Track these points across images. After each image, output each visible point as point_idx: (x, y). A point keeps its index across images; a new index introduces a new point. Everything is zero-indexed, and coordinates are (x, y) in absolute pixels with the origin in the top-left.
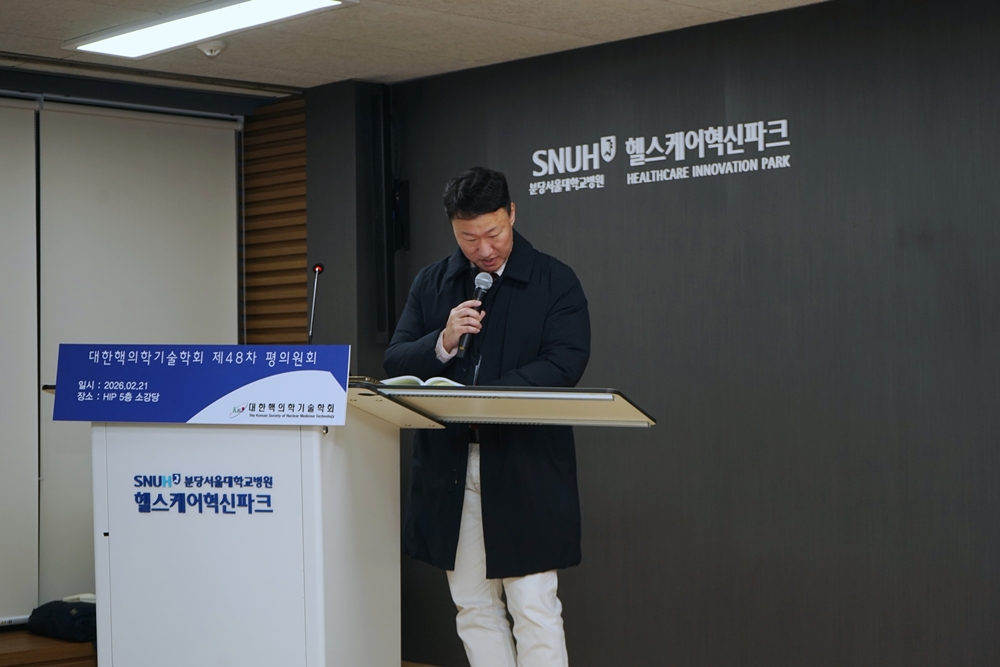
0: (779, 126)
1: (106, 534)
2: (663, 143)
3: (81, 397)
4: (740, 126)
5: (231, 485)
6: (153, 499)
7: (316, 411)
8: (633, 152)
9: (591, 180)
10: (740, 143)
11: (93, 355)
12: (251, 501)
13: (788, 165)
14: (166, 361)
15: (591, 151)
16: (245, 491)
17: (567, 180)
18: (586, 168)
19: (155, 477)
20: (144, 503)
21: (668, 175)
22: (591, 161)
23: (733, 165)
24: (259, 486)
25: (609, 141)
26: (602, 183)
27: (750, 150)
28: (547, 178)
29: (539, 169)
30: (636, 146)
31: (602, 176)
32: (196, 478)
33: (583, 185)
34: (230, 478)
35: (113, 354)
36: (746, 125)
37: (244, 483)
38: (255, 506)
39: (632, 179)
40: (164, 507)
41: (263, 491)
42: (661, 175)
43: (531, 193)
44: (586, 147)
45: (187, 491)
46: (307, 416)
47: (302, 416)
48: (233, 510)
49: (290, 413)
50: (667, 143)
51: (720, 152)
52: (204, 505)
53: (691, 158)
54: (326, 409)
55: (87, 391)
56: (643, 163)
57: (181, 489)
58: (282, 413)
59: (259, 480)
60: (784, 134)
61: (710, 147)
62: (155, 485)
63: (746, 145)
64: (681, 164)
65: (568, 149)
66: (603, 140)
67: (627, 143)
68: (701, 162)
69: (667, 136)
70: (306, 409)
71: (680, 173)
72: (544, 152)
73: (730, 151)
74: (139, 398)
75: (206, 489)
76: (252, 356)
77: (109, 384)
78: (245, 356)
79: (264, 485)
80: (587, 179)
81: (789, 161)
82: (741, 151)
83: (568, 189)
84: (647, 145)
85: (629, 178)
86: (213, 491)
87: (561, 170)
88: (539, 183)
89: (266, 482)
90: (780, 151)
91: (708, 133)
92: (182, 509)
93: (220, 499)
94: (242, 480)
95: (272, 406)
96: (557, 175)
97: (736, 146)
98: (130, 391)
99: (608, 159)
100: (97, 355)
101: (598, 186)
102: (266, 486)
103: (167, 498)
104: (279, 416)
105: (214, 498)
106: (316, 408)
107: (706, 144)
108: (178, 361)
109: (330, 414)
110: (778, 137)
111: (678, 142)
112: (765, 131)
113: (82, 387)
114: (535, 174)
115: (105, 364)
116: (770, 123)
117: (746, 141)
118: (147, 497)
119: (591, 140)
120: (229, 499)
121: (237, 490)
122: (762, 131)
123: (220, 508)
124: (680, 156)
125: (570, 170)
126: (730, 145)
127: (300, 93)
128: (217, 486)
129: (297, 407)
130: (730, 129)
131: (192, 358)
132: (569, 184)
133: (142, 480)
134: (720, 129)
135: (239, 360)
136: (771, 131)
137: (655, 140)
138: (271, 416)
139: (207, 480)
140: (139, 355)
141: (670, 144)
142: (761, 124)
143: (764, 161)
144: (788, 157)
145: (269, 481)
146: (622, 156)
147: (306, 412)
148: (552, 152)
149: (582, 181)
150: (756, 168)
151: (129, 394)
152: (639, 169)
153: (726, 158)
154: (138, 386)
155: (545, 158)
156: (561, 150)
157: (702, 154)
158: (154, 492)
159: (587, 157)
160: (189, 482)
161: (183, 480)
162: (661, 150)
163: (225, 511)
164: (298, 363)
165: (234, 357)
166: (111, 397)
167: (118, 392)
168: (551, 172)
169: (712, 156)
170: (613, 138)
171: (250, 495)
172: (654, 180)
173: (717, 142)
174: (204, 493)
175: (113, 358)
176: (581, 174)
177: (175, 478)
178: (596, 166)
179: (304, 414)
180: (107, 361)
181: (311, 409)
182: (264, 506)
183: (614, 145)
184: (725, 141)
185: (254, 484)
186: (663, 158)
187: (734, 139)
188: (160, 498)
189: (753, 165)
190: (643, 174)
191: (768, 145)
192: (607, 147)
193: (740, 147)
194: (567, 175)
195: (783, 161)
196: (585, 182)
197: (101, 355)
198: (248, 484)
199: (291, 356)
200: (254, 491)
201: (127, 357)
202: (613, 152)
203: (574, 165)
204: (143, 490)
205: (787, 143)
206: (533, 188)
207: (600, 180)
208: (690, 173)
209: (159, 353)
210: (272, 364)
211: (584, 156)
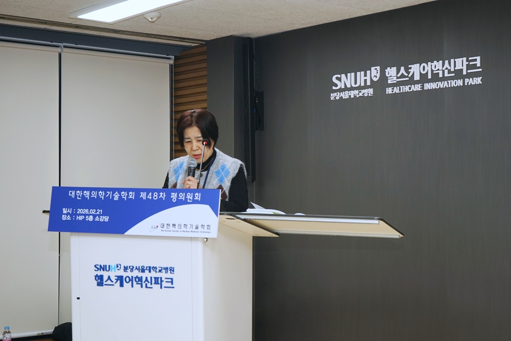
0: (475, 60)
1: (78, 298)
2: (407, 70)
3: (64, 218)
4: (452, 61)
5: (150, 272)
6: (105, 278)
7: (200, 229)
8: (389, 76)
9: (365, 91)
10: (452, 70)
11: (71, 193)
12: (162, 281)
13: (481, 83)
14: (113, 197)
15: (365, 75)
16: (158, 275)
17: (352, 92)
18: (363, 84)
19: (106, 266)
20: (100, 281)
21: (410, 88)
22: (365, 81)
23: (448, 83)
24: (166, 272)
25: (376, 69)
26: (372, 93)
27: (458, 74)
28: (341, 90)
29: (336, 85)
30: (391, 72)
31: (372, 89)
32: (130, 267)
33: (361, 94)
34: (150, 267)
35: (83, 193)
36: (456, 60)
37: (158, 270)
38: (164, 284)
39: (389, 91)
40: (111, 283)
41: (169, 275)
42: (406, 89)
43: (332, 99)
44: (363, 73)
45: (125, 275)
46: (195, 232)
47: (191, 232)
48: (151, 286)
49: (185, 229)
50: (410, 70)
51: (441, 76)
52: (135, 283)
53: (424, 79)
54: (206, 227)
55: (67, 214)
56: (395, 82)
57: (121, 273)
58: (180, 230)
59: (166, 269)
60: (479, 65)
61: (434, 72)
62: (106, 270)
63: (456, 71)
64: (417, 82)
65: (353, 74)
66: (373, 68)
67: (386, 70)
68: (429, 81)
69: (410, 66)
70: (194, 227)
71: (417, 88)
72: (339, 76)
73: (446, 75)
74: (97, 219)
75: (136, 273)
76: (163, 195)
77: (80, 210)
78: (159, 195)
79: (169, 272)
80: (363, 91)
81: (481, 80)
82: (453, 75)
83: (352, 97)
84: (398, 72)
85: (387, 91)
86: (140, 274)
87: (349, 86)
88: (336, 93)
89: (171, 270)
90: (476, 75)
91: (433, 64)
92: (122, 285)
93: (144, 279)
94: (156, 269)
95: (174, 225)
96: (346, 89)
97: (450, 72)
98: (92, 215)
99: (375, 79)
100: (73, 193)
101: (369, 95)
102: (171, 273)
103: (113, 278)
104: (178, 231)
105: (140, 279)
106: (200, 227)
107: (432, 71)
108: (120, 197)
109: (208, 231)
110: (475, 66)
111: (416, 70)
112: (467, 63)
113: (65, 212)
114: (334, 88)
115: (78, 198)
116: (470, 59)
117: (456, 69)
118: (101, 277)
119: (366, 68)
120: (149, 280)
121: (154, 274)
122: (465, 63)
123: (144, 285)
124: (417, 77)
125: (354, 86)
126: (446, 71)
127: (205, 43)
128: (142, 272)
129: (189, 226)
130: (447, 62)
131: (128, 196)
132: (353, 94)
133: (99, 267)
134: (441, 62)
135: (155, 197)
136: (471, 63)
137: (402, 68)
138: (173, 231)
139: (136, 268)
140: (98, 193)
141: (411, 71)
142: (465, 59)
143: (467, 80)
144: (481, 78)
145: (172, 270)
146: (383, 78)
147: (194, 229)
148: (343, 76)
149: (361, 92)
150: (462, 85)
151: (91, 217)
152: (393, 85)
153: (444, 79)
154: (96, 212)
155: (339, 79)
156: (349, 74)
157: (430, 77)
158: (105, 274)
159: (363, 78)
160: (126, 269)
161: (122, 268)
162: (406, 75)
163: (146, 287)
164: (190, 200)
165: (152, 196)
166: (81, 218)
167: (85, 215)
168: (343, 87)
169: (435, 78)
170: (378, 68)
171: (161, 278)
172: (402, 91)
173: (438, 70)
174: (135, 276)
175: (83, 195)
176: (360, 88)
177: (118, 266)
178: (369, 83)
179: (193, 230)
181: (197, 228)
182: (169, 285)
183: (379, 72)
184: (444, 69)
185: (164, 271)
186: (408, 79)
187: (449, 68)
188: (109, 278)
189: (460, 83)
190: (395, 88)
191: (468, 71)
192: (375, 73)
193: (452, 72)
194: (352, 89)
195: (478, 81)
196: (362, 93)
197: (76, 193)
198: (160, 271)
199: (186, 196)
200: (163, 275)
201: (90, 194)
202: (378, 75)
203: (356, 84)
204: (100, 273)
205: (481, 70)
206: (333, 96)
207: (371, 91)
208: (423, 87)
209: (109, 193)
210: (174, 200)
211: (361, 78)
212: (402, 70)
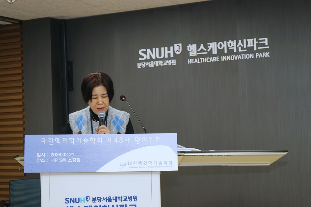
0: (264, 40)
2: (206, 46)
3: (38, 161)
4: (245, 40)
5: (116, 201)
8: (191, 50)
9: (169, 62)
10: (245, 47)
11: (43, 140)
13: (269, 56)
14: (83, 142)
15: (169, 50)
16: (124, 203)
17: (157, 62)
18: (166, 56)
19: (76, 198)
21: (209, 60)
22: (169, 54)
23: (241, 56)
24: (131, 200)
25: (179, 45)
26: (175, 63)
27: (250, 50)
28: (146, 61)
29: (143, 57)
31: (175, 60)
32: (98, 198)
33: (165, 64)
34: (116, 198)
35: (54, 139)
36: (247, 40)
37: (123, 199)
39: (191, 61)
42: (206, 60)
43: (138, 67)
44: (166, 48)
45: (93, 205)
46: (159, 167)
47: (156, 167)
49: (150, 165)
50: (208, 47)
51: (235, 51)
53: (220, 53)
54: (168, 163)
55: (42, 158)
56: (196, 55)
57: (90, 203)
58: (145, 166)
59: (130, 198)
60: (267, 44)
61: (230, 48)
62: (76, 202)
63: (247, 48)
64: (215, 55)
65: (157, 49)
66: (176, 45)
67: (187, 46)
68: (225, 55)
69: (208, 44)
70: (158, 164)
71: (216, 59)
72: (145, 50)
73: (240, 50)
74: (70, 160)
75: (103, 203)
76: (127, 139)
77: (53, 154)
78: (124, 139)
79: (133, 200)
80: (167, 62)
81: (269, 54)
82: (246, 50)
83: (157, 65)
84: (198, 48)
85: (189, 61)
86: (107, 204)
87: (154, 57)
88: (142, 63)
89: (134, 198)
90: (265, 51)
91: (229, 43)
94: (122, 198)
95: (140, 163)
96: (151, 59)
97: (242, 48)
98: (65, 157)
99: (178, 53)
100: (46, 140)
101: (173, 64)
102: (134, 201)
104: (144, 167)
106: (163, 163)
107: (228, 47)
108: (89, 142)
109: (170, 165)
110: (264, 45)
111: (213, 46)
112: (257, 42)
113: (39, 155)
114: (140, 59)
116: (259, 39)
117: (248, 46)
119: (169, 45)
121: (119, 203)
122: (255, 42)
124: (215, 52)
125: (158, 57)
126: (240, 48)
128: (109, 201)
129: (153, 163)
130: (240, 41)
131: (96, 140)
132: (157, 63)
133: (69, 200)
134: (235, 41)
135: (121, 141)
136: (260, 43)
137: (202, 45)
138: (140, 167)
139: (104, 199)
140: (68, 140)
141: (210, 47)
142: (255, 39)
143: (257, 55)
144: (269, 53)
145: (135, 198)
146: (185, 52)
147: (158, 165)
148: (149, 50)
149: (165, 62)
150: (253, 57)
151: (64, 159)
152: (194, 57)
153: (238, 53)
154: (69, 155)
155: (146, 53)
156: (154, 49)
157: (226, 52)
158: (76, 206)
159: (167, 52)
160: (94, 200)
161: (91, 199)
162: (205, 50)
164: (152, 142)
165: (118, 140)
166: (54, 160)
167: (59, 158)
168: (148, 58)
169: (231, 52)
170: (180, 45)
171: (126, 205)
172: (202, 62)
173: (233, 47)
174: (102, 205)
175: (54, 141)
176: (164, 59)
177: (87, 198)
178: (172, 56)
179: (157, 166)
180: (51, 143)
181: (160, 163)
183: (181, 47)
184: (238, 46)
185: (128, 200)
186: (207, 53)
187: (242, 45)
189: (252, 56)
190: (196, 59)
191: (259, 48)
192: (177, 48)
193: (245, 49)
194: (157, 59)
195: (267, 55)
196: (166, 63)
197: (47, 140)
198: (125, 200)
199: (148, 139)
200: (128, 203)
201: (62, 141)
202: (181, 50)
204: (70, 205)
205: (268, 47)
206: (139, 65)
207: (174, 62)
208: (220, 59)
209: (79, 139)
210: (138, 142)
211: (165, 52)
212: (202, 46)
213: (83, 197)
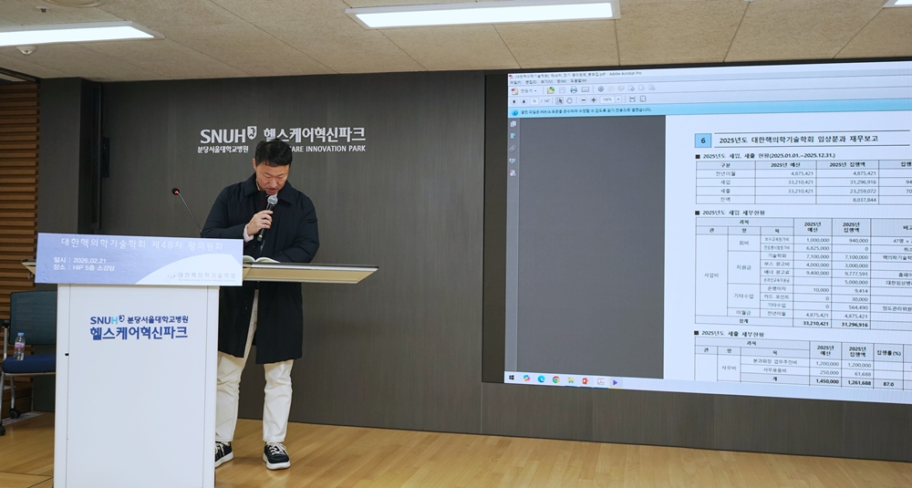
0: (360, 131)
1: (67, 355)
2: (288, 132)
3: (56, 267)
4: (336, 129)
5: (160, 322)
6: (104, 331)
8: (268, 135)
9: (240, 148)
10: (336, 137)
11: (64, 241)
12: (173, 331)
13: (365, 151)
14: (119, 246)
15: (240, 133)
16: (170, 325)
17: (224, 147)
18: (237, 141)
19: (106, 318)
20: (97, 336)
22: (240, 139)
23: (331, 148)
24: (179, 321)
25: (253, 129)
27: (342, 141)
28: (210, 145)
29: (206, 140)
30: (270, 133)
31: (247, 147)
32: (135, 318)
33: (234, 150)
34: (160, 318)
35: (80, 240)
36: (340, 128)
37: (169, 320)
38: (176, 334)
40: (112, 336)
41: (182, 324)
43: (199, 152)
44: (237, 131)
45: (129, 326)
46: (218, 280)
47: (214, 280)
48: (160, 337)
49: (207, 278)
50: (291, 133)
51: (324, 141)
52: (141, 334)
53: (305, 142)
54: (230, 276)
55: (61, 264)
57: (125, 324)
58: (200, 279)
59: (179, 318)
60: (363, 135)
61: (317, 137)
62: (106, 323)
63: (339, 138)
64: (299, 144)
65: (225, 131)
66: (249, 128)
67: (264, 130)
68: (311, 145)
69: (291, 129)
70: (217, 276)
71: (299, 149)
72: (208, 131)
73: (330, 140)
74: (100, 268)
75: (143, 324)
76: (178, 244)
77: (77, 260)
78: (175, 244)
79: (182, 321)
80: (237, 147)
81: (365, 148)
82: (337, 141)
83: (224, 151)
84: (277, 133)
86: (147, 325)
87: (220, 141)
88: (204, 147)
90: (361, 143)
91: (316, 130)
92: (125, 337)
93: (152, 330)
94: (168, 318)
95: (194, 274)
96: (216, 143)
97: (333, 138)
98: (94, 264)
99: (251, 138)
100: (67, 241)
101: (245, 152)
102: (184, 322)
103: (114, 331)
105: (148, 330)
106: (223, 276)
107: (315, 136)
108: (128, 246)
109: (233, 279)
110: (359, 136)
111: (297, 133)
112: (351, 132)
113: (57, 260)
114: (202, 142)
116: (354, 129)
117: (340, 136)
118: (100, 330)
119: (241, 126)
120: (159, 330)
121: (164, 324)
122: (349, 132)
123: (152, 336)
124: (298, 140)
125: (225, 141)
126: (330, 137)
127: (35, 80)
128: (150, 322)
129: (211, 275)
130: (330, 129)
131: (137, 244)
132: (224, 149)
133: (96, 319)
134: (324, 129)
135: (169, 246)
136: (355, 133)
137: (282, 130)
138: (193, 280)
139: (144, 319)
140: (99, 242)
141: (293, 134)
142: (349, 129)
143: (350, 147)
144: (365, 146)
145: (185, 319)
148: (214, 132)
149: (234, 148)
150: (345, 150)
151: (92, 266)
153: (327, 144)
154: (99, 261)
155: (210, 134)
156: (221, 131)
157: (312, 141)
158: (105, 328)
159: (237, 136)
160: (130, 320)
161: (127, 319)
162: (287, 137)
163: (155, 338)
164: (210, 249)
165: (166, 245)
166: (78, 268)
167: (85, 264)
168: (213, 142)
169: (318, 142)
170: (255, 128)
171: (173, 328)
173: (322, 135)
174: (141, 326)
175: (80, 243)
176: (233, 144)
177: (120, 318)
178: (244, 141)
179: (216, 279)
180: (75, 245)
181: (220, 276)
182: (183, 334)
183: (256, 131)
184: (327, 135)
185: (176, 321)
187: (333, 135)
188: (109, 331)
189: (344, 148)
191: (353, 140)
192: (251, 131)
193: (336, 139)
194: (223, 144)
195: (363, 148)
196: (236, 149)
197: (70, 241)
198: (171, 321)
199: (205, 245)
200: (176, 325)
201: (90, 243)
202: (255, 134)
203: (228, 139)
204: (96, 326)
205: (364, 139)
206: (200, 150)
207: (246, 149)
208: (304, 149)
209: (113, 241)
210: (193, 249)
211: (235, 135)
212: (283, 132)
213: (115, 316)
